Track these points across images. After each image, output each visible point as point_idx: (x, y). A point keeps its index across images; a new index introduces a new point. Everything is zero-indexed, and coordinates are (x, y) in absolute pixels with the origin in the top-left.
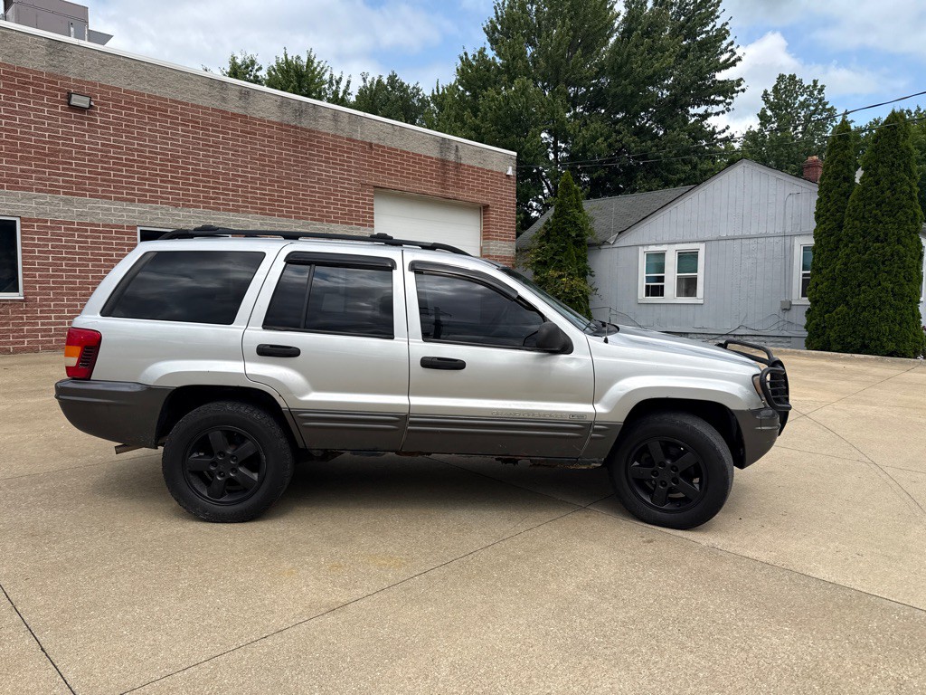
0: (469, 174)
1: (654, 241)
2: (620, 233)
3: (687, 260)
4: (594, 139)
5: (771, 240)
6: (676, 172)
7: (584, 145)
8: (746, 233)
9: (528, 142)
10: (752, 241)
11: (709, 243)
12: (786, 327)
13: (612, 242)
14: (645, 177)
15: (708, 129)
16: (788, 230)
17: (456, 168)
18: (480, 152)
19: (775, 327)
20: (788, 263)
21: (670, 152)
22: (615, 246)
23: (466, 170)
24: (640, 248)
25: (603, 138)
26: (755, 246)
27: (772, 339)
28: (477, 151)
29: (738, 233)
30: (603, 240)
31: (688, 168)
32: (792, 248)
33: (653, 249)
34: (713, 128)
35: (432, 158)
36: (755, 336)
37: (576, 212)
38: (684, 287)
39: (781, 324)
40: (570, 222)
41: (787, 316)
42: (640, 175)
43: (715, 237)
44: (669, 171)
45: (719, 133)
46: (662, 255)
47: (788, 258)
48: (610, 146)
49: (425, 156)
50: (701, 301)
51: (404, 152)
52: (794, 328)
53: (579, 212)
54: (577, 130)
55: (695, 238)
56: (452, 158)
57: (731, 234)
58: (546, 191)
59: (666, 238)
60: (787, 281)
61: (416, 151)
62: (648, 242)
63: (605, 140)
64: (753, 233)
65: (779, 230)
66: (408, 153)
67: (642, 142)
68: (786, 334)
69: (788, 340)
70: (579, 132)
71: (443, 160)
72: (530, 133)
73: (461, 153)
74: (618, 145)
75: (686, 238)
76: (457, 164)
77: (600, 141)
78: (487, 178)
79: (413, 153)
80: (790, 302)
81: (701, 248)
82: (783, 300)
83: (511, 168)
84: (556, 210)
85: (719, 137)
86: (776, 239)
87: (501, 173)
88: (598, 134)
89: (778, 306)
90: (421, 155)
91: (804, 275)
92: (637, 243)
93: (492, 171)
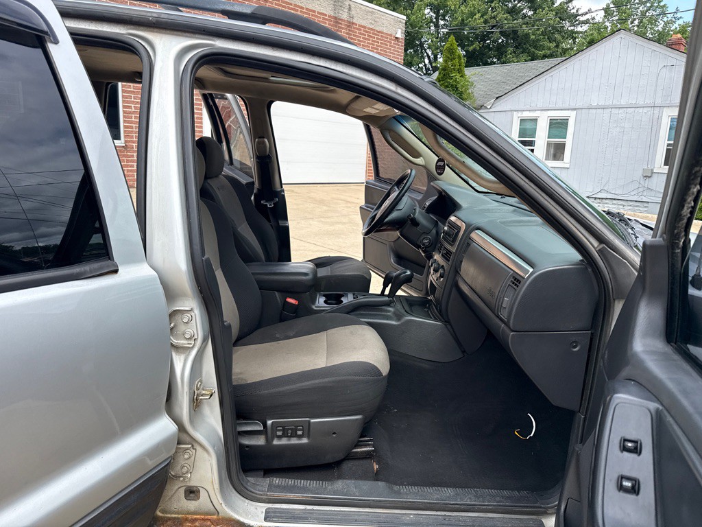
0: (360, 34)
1: (528, 108)
2: (497, 98)
3: (559, 126)
4: (472, 14)
5: (641, 110)
6: (542, 48)
7: (463, 20)
8: (616, 102)
9: (414, 14)
10: (621, 111)
11: (579, 111)
12: (645, 194)
13: (489, 107)
14: (515, 52)
15: (572, 11)
16: (658, 102)
17: (349, 26)
18: (372, 12)
19: (635, 192)
20: (654, 133)
21: (538, 30)
22: (491, 110)
23: (357, 29)
24: (515, 113)
25: (480, 15)
26: (624, 115)
27: (631, 203)
28: (369, 12)
29: (609, 103)
30: (481, 104)
31: (553, 45)
32: (660, 118)
33: (526, 114)
34: (577, 11)
35: (326, 15)
36: (614, 199)
37: (458, 76)
38: (552, 151)
39: (641, 190)
40: (452, 85)
41: (647, 183)
42: (510, 50)
43: (586, 106)
44: (535, 47)
45: (582, 15)
46: (535, 120)
47: (654, 128)
48: (486, 22)
49: (319, 13)
50: (567, 166)
51: (299, 6)
52: (653, 193)
53: (462, 76)
54: (457, 7)
55: (566, 106)
56: (345, 16)
57: (601, 103)
58: (427, 61)
59: (540, 105)
60: (651, 151)
61: (310, 7)
62: (523, 108)
63: (482, 16)
64: (623, 103)
65: (649, 101)
66: (302, 8)
67: (513, 20)
68: (645, 199)
69: (646, 205)
70: (459, 7)
71: (335, 18)
72: (416, 6)
73: (353, 13)
74: (493, 22)
75: (560, 105)
76: (350, 22)
77: (477, 16)
78: (377, 39)
79: (307, 9)
80: (652, 170)
81: (572, 116)
82: (646, 167)
83: (400, 31)
84: (440, 73)
85: (582, 19)
86: (645, 110)
87: (391, 35)
88: (476, 11)
89: (640, 173)
90: (314, 11)
91: (669, 145)
92: (513, 108)
93: (382, 33)
